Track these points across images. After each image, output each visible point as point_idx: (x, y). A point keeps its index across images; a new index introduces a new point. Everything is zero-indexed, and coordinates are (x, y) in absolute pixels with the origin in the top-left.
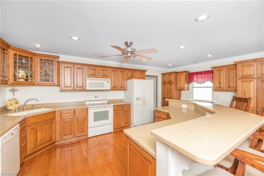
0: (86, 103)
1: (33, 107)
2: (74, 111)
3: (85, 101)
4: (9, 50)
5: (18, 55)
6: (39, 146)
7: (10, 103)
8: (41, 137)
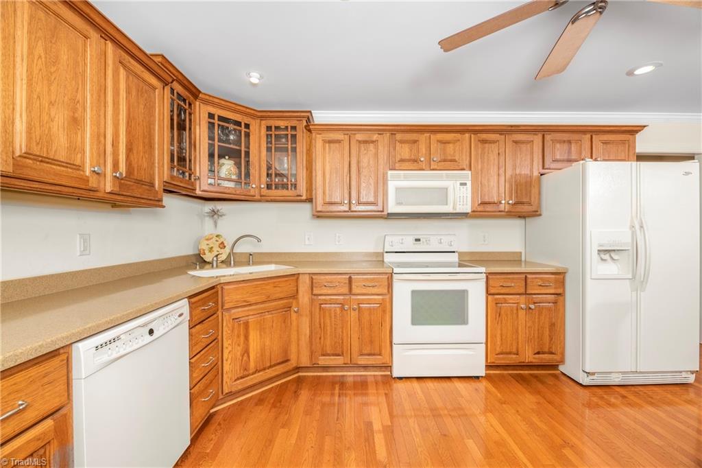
0: (385, 260)
1: (250, 259)
2: (350, 279)
3: (382, 251)
4: (197, 103)
5: (216, 117)
6: (253, 374)
7: (208, 245)
8: (258, 347)
